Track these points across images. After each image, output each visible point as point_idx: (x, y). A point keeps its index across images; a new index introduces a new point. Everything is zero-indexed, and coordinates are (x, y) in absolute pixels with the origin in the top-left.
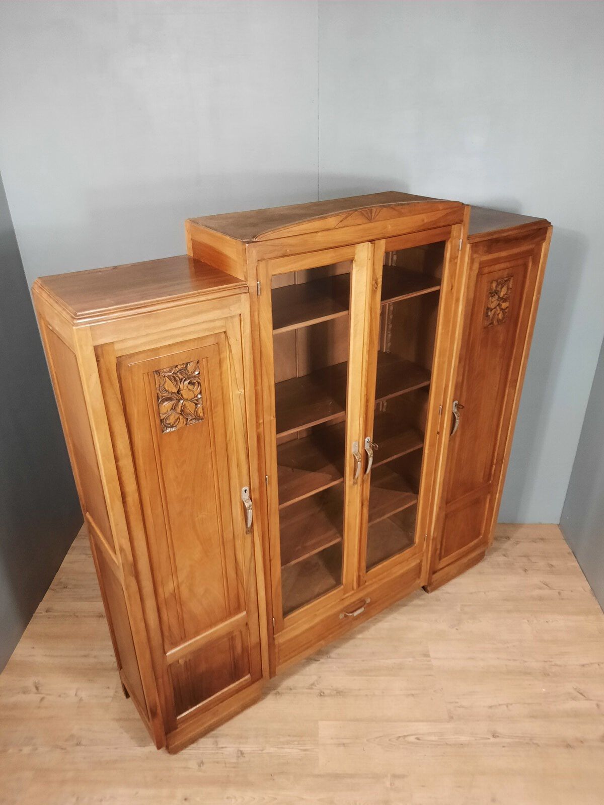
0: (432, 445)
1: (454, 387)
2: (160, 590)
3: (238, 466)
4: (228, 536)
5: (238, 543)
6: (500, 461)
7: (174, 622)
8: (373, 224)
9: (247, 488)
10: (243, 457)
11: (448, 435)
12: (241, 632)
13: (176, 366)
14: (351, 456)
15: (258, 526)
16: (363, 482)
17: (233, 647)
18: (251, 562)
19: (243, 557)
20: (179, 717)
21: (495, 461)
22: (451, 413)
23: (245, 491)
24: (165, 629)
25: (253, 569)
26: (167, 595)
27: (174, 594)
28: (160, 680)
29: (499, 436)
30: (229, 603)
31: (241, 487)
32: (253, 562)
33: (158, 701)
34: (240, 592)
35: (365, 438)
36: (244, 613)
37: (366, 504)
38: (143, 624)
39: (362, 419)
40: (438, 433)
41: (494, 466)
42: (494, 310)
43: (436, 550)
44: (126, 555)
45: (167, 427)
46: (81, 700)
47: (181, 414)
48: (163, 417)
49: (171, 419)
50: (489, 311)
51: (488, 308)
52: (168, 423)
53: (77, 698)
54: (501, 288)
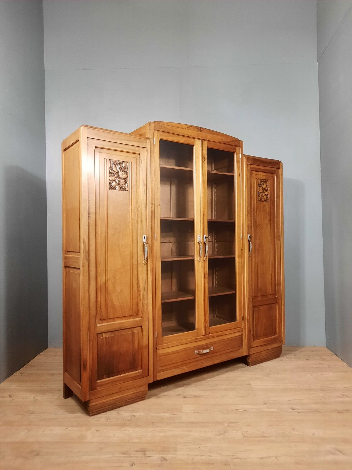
0: (240, 256)
1: (247, 227)
2: (99, 279)
3: (142, 222)
4: (135, 262)
5: (140, 269)
6: (280, 284)
7: (103, 302)
8: (201, 133)
9: (146, 236)
10: (144, 218)
11: (247, 253)
12: (138, 333)
13: (118, 161)
14: (197, 242)
15: (150, 261)
16: (204, 261)
17: (133, 341)
18: (145, 283)
19: (142, 278)
20: (98, 381)
21: (277, 283)
22: (247, 241)
23: (145, 237)
24: (98, 307)
25: (146, 289)
26: (102, 283)
27: (105, 284)
28: (91, 342)
29: (276, 267)
30: (132, 306)
31: (143, 234)
32: (147, 284)
33: (88, 357)
34: (139, 302)
35: (204, 235)
36: (141, 318)
37: (207, 276)
38: (88, 294)
39: (201, 223)
40: (242, 249)
41: (277, 286)
42: (261, 193)
43: (250, 331)
44: (85, 245)
45: (112, 188)
46: (36, 400)
47: (118, 183)
48: (110, 182)
49: (114, 184)
50: (259, 193)
51: (258, 192)
52: (112, 186)
53: (34, 399)
54: (263, 184)
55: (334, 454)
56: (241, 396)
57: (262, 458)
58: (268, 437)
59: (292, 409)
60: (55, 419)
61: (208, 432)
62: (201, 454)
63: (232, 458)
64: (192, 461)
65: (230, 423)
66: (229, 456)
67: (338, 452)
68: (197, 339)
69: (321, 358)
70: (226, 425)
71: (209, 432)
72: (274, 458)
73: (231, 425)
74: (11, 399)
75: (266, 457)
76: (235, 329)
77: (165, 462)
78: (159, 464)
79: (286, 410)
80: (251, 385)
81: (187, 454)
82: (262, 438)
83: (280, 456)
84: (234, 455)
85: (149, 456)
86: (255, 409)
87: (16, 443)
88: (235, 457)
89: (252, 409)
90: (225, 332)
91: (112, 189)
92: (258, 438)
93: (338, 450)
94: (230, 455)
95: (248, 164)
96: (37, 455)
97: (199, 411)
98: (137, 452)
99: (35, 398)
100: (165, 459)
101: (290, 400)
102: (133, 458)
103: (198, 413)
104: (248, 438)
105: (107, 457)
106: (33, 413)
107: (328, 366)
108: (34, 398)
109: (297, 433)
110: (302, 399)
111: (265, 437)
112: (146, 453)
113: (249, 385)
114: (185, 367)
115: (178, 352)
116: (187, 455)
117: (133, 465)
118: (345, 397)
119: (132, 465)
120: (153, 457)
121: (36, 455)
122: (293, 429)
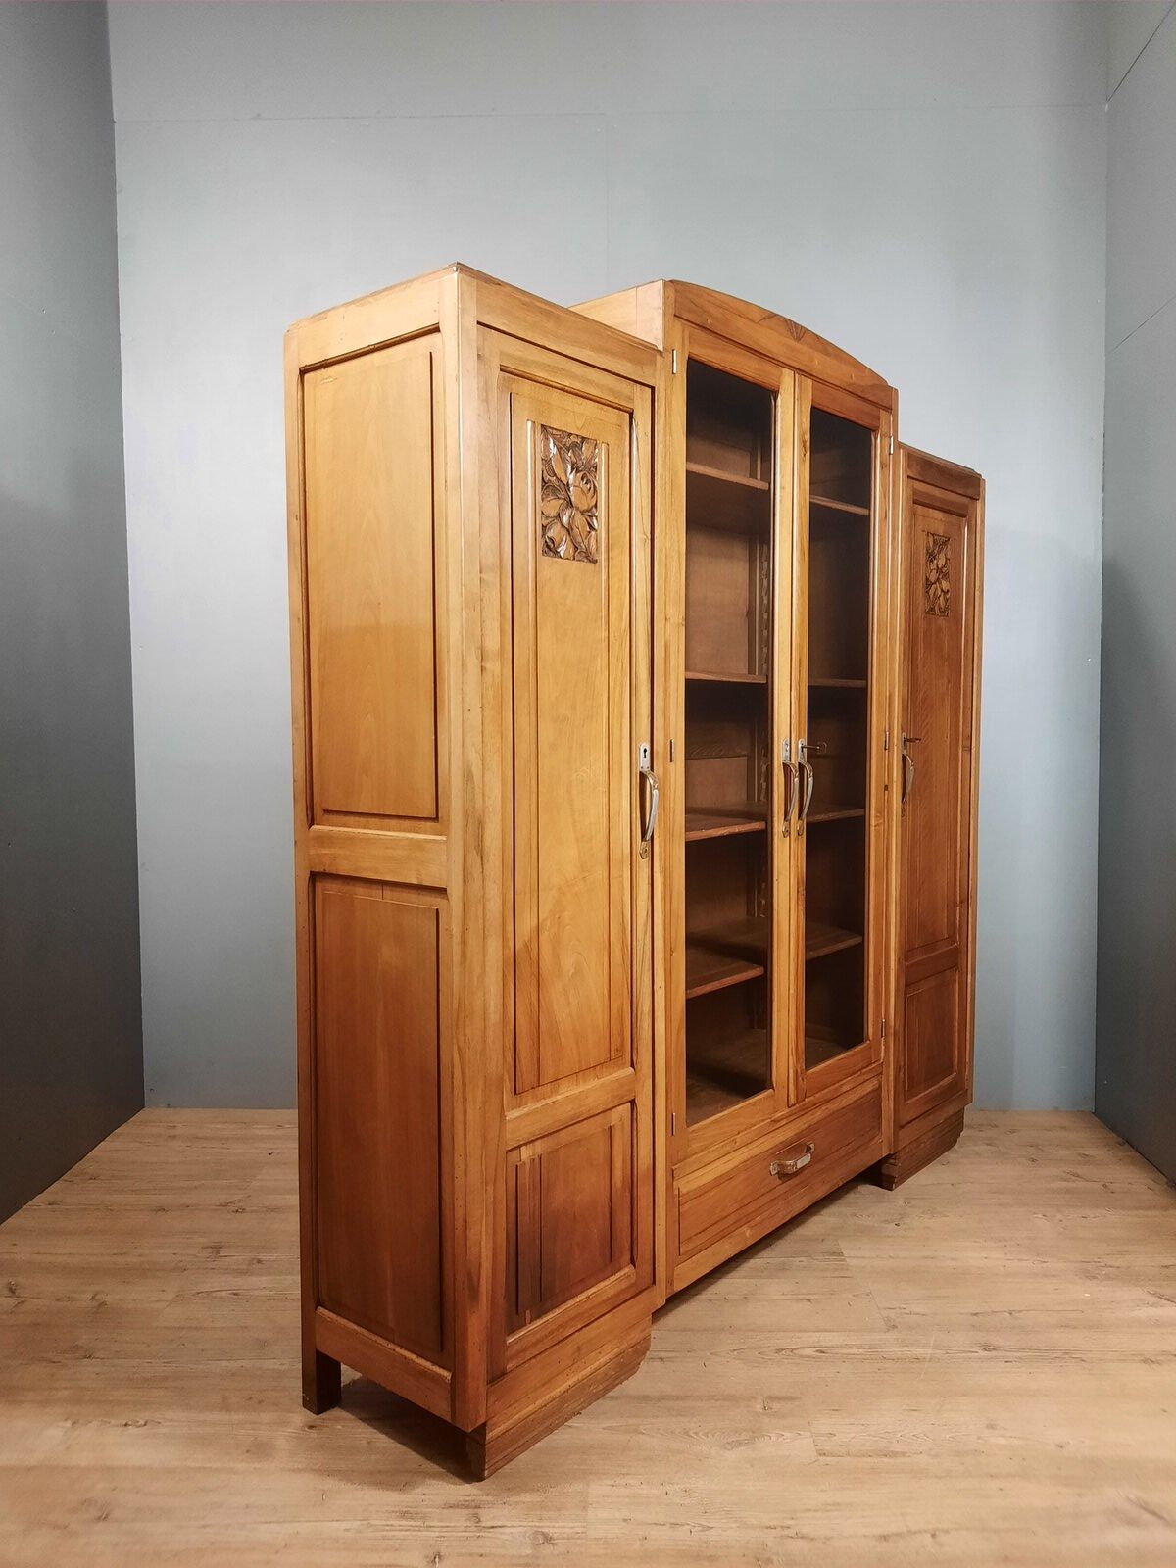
0: (880, 812)
1: (901, 707)
11: (899, 800)
13: (570, 435)
14: (779, 765)
16: (797, 832)
21: (958, 898)
22: (900, 757)
37: (802, 889)
40: (886, 787)
41: (958, 909)
42: (933, 586)
43: (899, 1071)
45: (550, 548)
46: (104, 1304)
47: (568, 531)
48: (545, 523)
49: (555, 532)
50: (928, 584)
51: (927, 579)
52: (551, 539)
53: (95, 1304)
54: (939, 552)
55: (1132, 1523)
56: (808, 1297)
57: (885, 1537)
58: (904, 1454)
59: (985, 1349)
60: (165, 1378)
61: (696, 1433)
62: (673, 1521)
63: (782, 1537)
64: (642, 1545)
65: (773, 1398)
66: (770, 1527)
67: (1146, 1516)
68: (775, 1121)
69: (1079, 1154)
70: (759, 1408)
71: (700, 1434)
72: (928, 1536)
73: (776, 1406)
74: (13, 1301)
75: (899, 1535)
76: (865, 1070)
77: (547, 1549)
78: (528, 1556)
79: (965, 1352)
80: (841, 1254)
81: (625, 1520)
82: (886, 1460)
83: (947, 1531)
84: (789, 1522)
85: (493, 1527)
86: (858, 1347)
87: (30, 1469)
88: (792, 1532)
89: (846, 1346)
90: (841, 1086)
91: (551, 553)
92: (869, 1460)
93: (1145, 1508)
94: (772, 1524)
95: (909, 477)
96: (104, 1518)
97: (663, 1355)
98: (451, 1510)
99: (97, 1297)
100: (548, 1539)
101: (976, 1314)
102: (437, 1534)
103: (662, 1359)
104: (836, 1459)
105: (346, 1530)
106: (89, 1357)
107: (1104, 1185)
108: (93, 1298)
109: (1003, 1441)
110: (1020, 1312)
111: (894, 1455)
112: (480, 1511)
113: (833, 1254)
114: (744, 1228)
115: (727, 1177)
116: (625, 1524)
117: (437, 1560)
118: (1166, 1302)
119: (434, 1561)
120: (507, 1530)
121: (99, 1519)
122: (991, 1426)
